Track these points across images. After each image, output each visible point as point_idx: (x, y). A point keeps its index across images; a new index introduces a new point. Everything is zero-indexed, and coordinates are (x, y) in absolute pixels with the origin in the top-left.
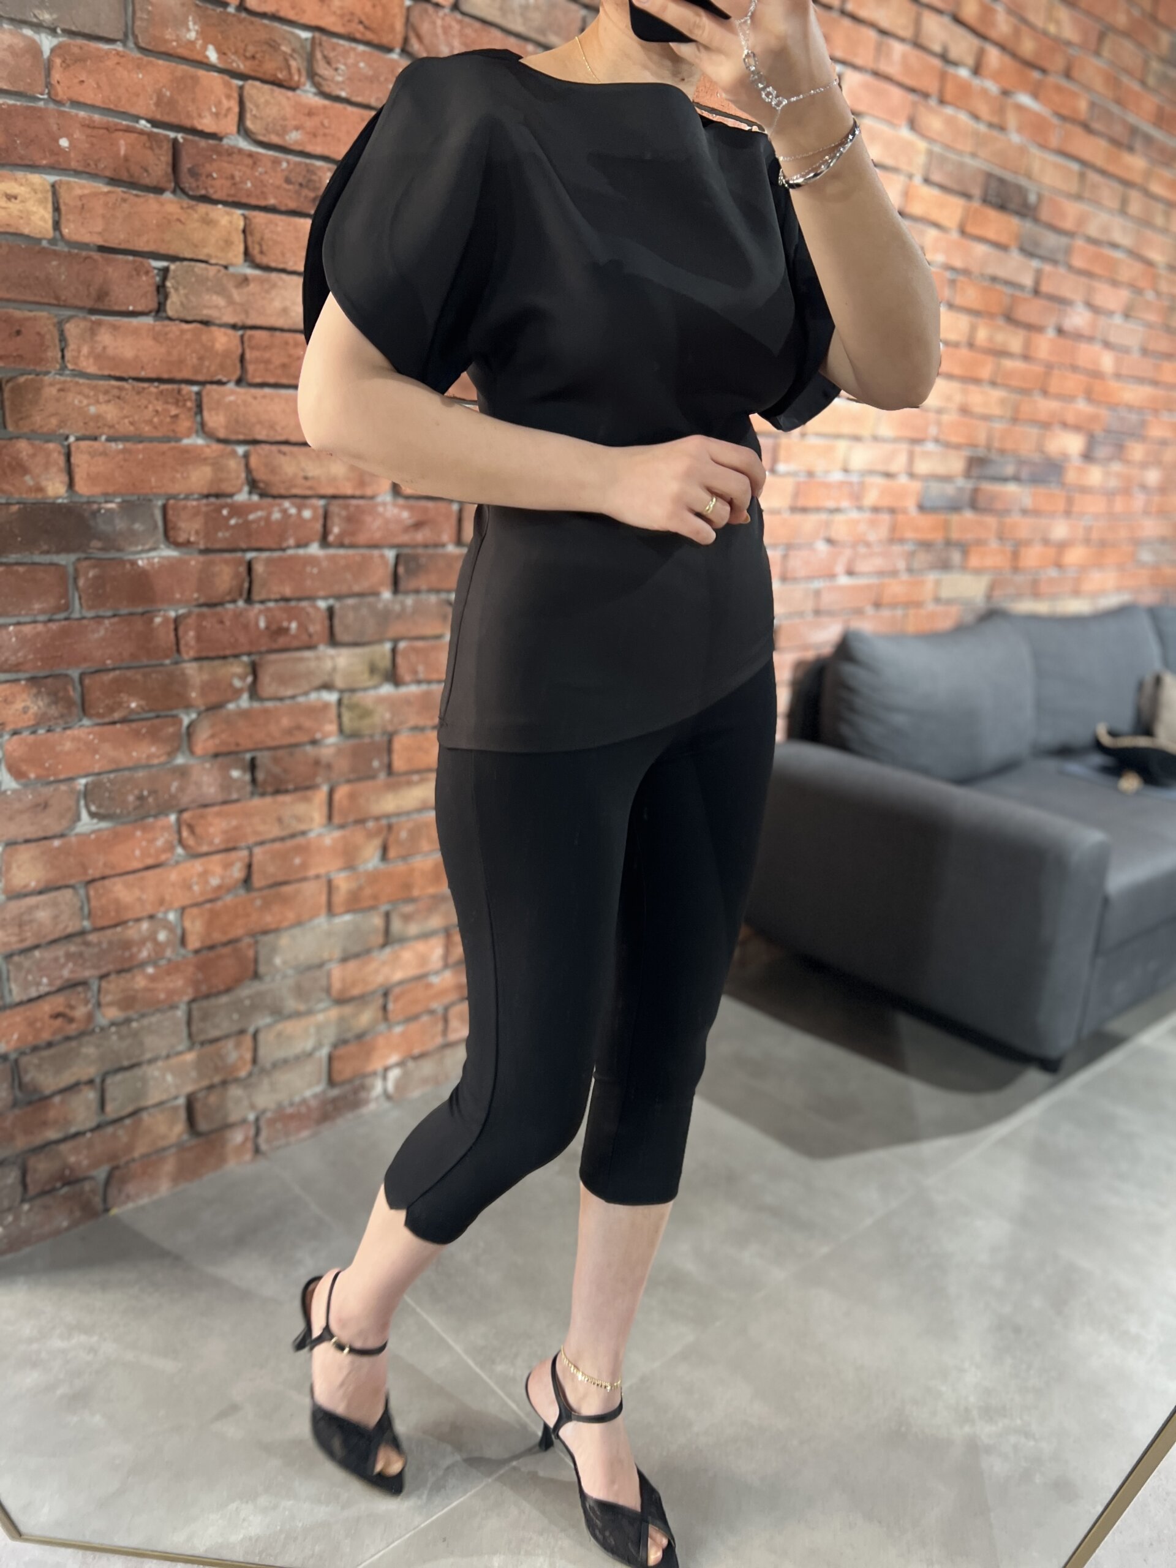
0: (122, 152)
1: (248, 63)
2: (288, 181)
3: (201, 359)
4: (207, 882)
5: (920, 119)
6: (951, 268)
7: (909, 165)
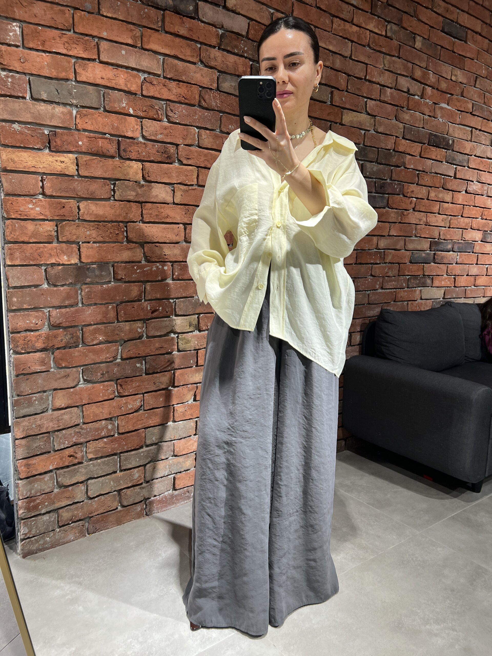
0: (100, 145)
1: (144, 113)
2: (158, 152)
3: (127, 214)
4: (127, 407)
5: (400, 116)
6: (417, 170)
7: (396, 133)
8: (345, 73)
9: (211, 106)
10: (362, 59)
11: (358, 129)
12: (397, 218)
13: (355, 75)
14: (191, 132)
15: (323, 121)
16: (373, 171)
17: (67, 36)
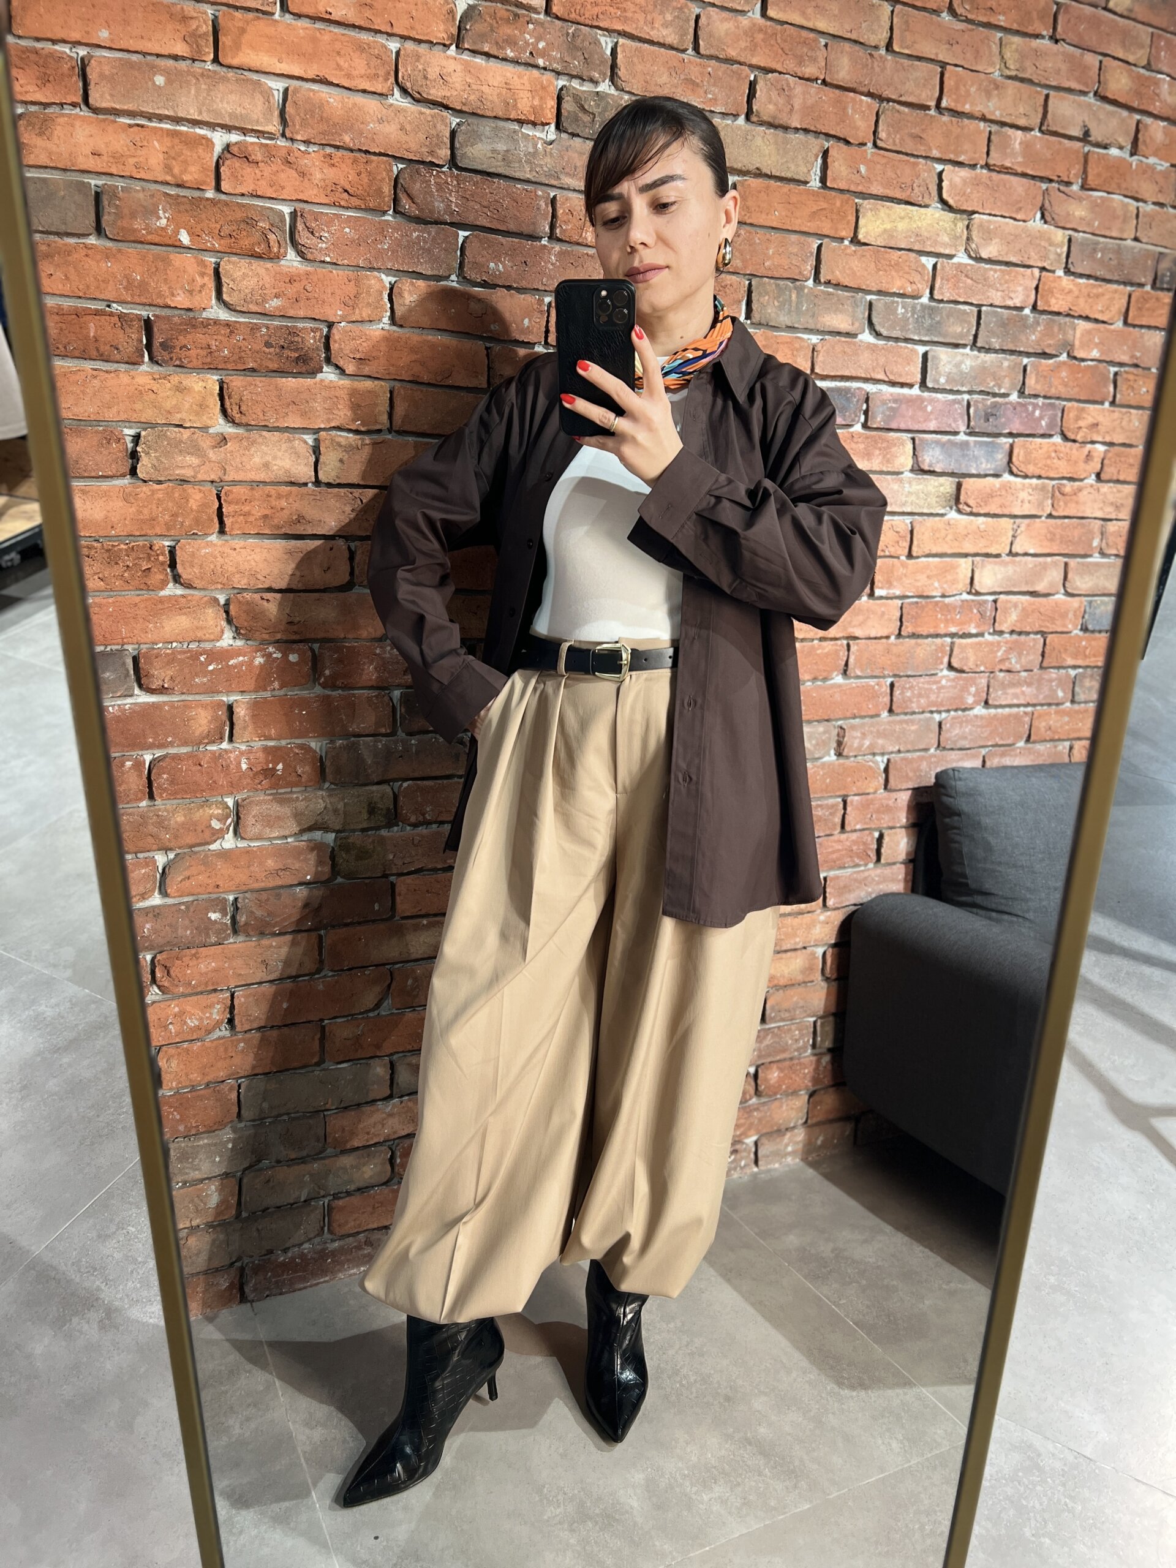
0: (92, 334)
1: (222, 242)
2: (268, 344)
3: (174, 515)
4: (185, 1023)
5: (1057, 209)
6: (1112, 363)
7: (1044, 258)
8: (870, 94)
9: (431, 212)
10: (928, 49)
11: (913, 255)
12: (1040, 505)
13: (903, 99)
14: (370, 287)
15: (794, 237)
16: (961, 372)
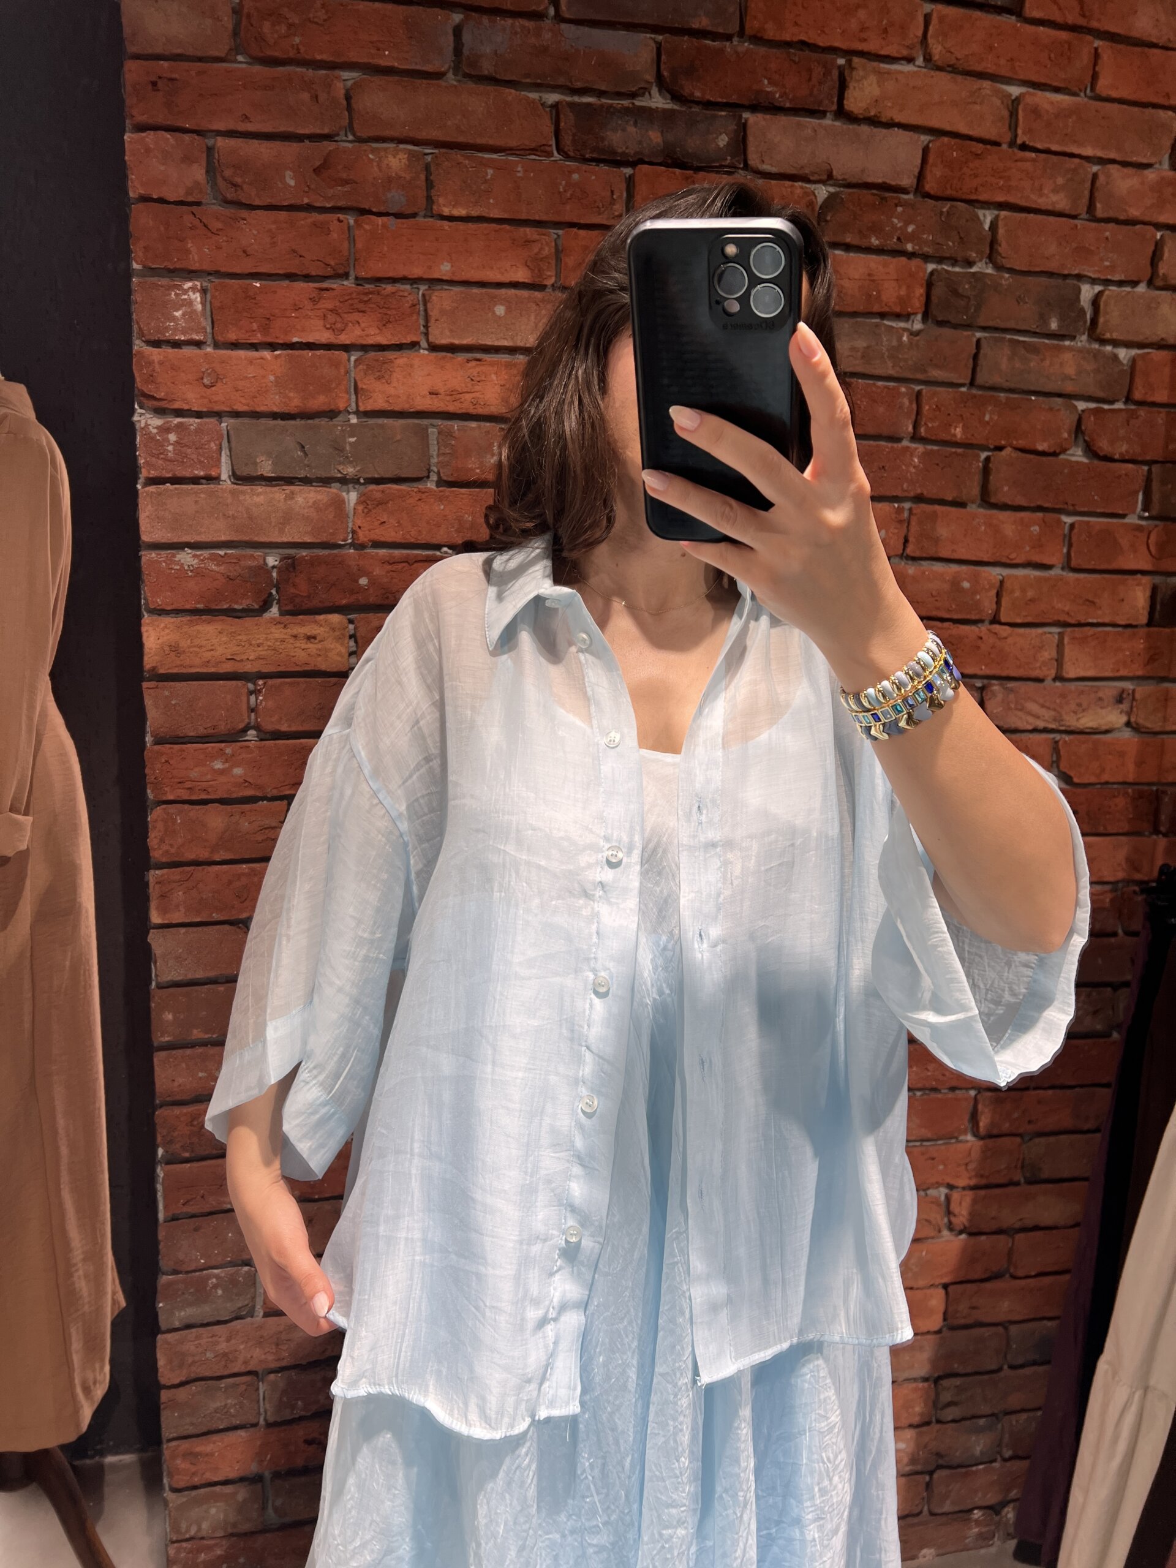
17: (335, 293)
